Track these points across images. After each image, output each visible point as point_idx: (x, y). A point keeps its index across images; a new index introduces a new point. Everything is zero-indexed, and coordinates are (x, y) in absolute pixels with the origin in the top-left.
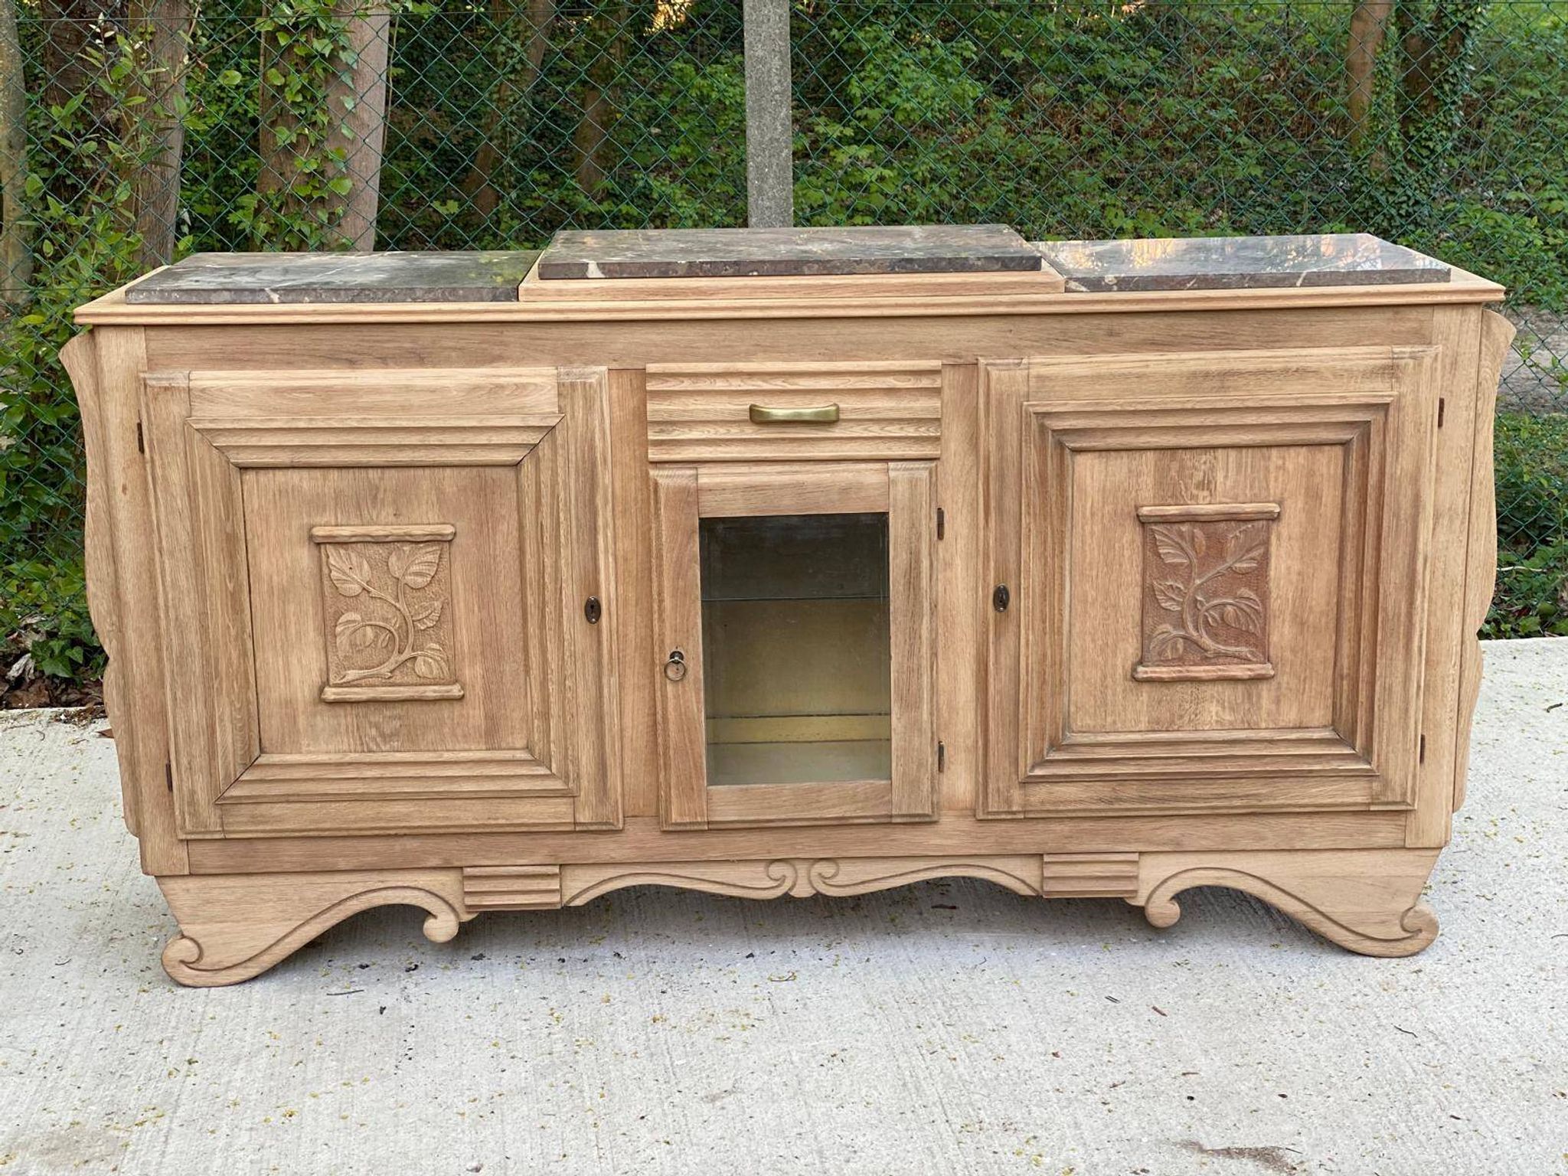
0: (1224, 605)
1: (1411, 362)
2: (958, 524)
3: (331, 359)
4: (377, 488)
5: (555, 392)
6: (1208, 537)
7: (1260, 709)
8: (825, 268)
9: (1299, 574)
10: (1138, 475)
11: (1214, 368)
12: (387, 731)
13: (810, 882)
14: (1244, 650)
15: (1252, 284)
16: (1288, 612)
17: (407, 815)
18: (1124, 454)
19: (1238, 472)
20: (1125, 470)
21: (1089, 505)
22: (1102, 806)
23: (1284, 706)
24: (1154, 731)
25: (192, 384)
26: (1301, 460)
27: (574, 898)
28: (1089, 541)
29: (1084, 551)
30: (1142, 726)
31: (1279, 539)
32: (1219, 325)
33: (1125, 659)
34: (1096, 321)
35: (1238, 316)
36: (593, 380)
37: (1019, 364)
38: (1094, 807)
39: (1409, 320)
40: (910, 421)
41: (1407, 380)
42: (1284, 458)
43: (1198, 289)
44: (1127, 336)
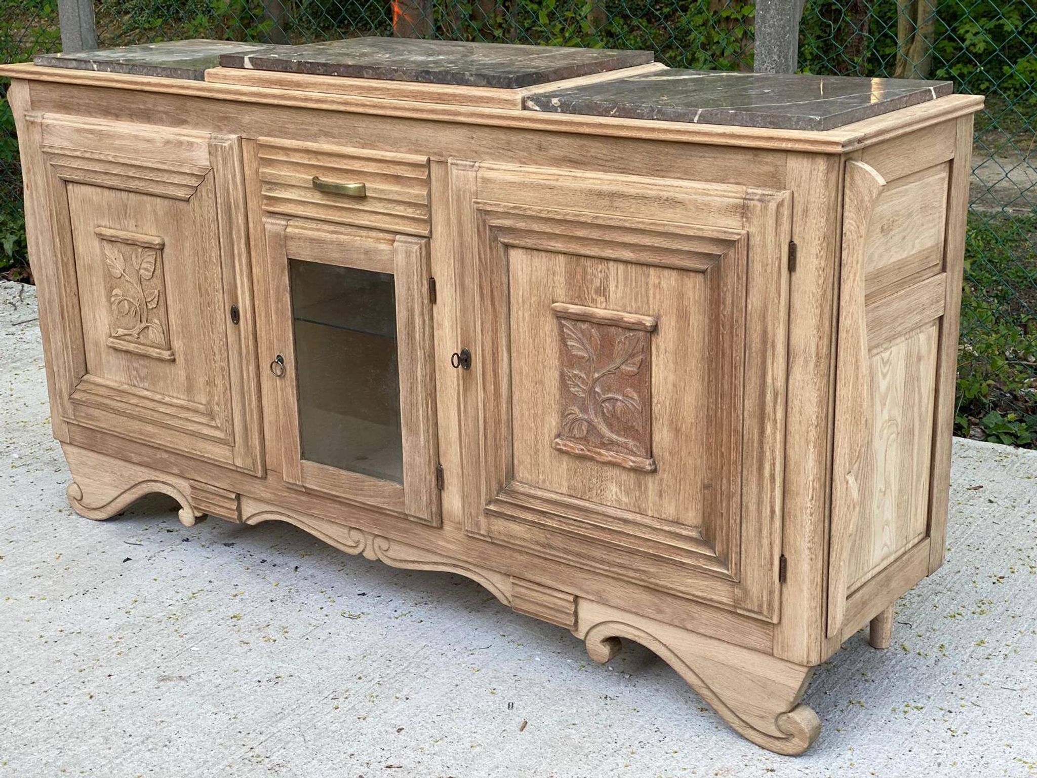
0: (617, 400)
1: (758, 204)
2: (446, 293)
3: (106, 112)
4: (126, 206)
5: (207, 150)
6: (603, 338)
7: (647, 497)
8: (376, 74)
9: (674, 385)
10: (554, 274)
11: (605, 188)
12: (142, 375)
13: (374, 550)
14: (630, 442)
15: (659, 116)
16: (666, 418)
17: (154, 434)
18: (543, 254)
19: (625, 285)
20: (544, 268)
21: (521, 293)
22: (538, 548)
23: (666, 501)
24: (571, 496)
25: (44, 121)
26: (673, 283)
27: (249, 518)
28: (522, 324)
29: (519, 332)
30: (564, 490)
31: (657, 350)
32: (616, 151)
33: (550, 430)
34: (529, 136)
35: (632, 145)
36: (226, 145)
37: (473, 166)
38: (533, 547)
39: (767, 163)
40: (409, 204)
41: (755, 221)
42: (660, 278)
43: (619, 117)
44: (552, 152)
